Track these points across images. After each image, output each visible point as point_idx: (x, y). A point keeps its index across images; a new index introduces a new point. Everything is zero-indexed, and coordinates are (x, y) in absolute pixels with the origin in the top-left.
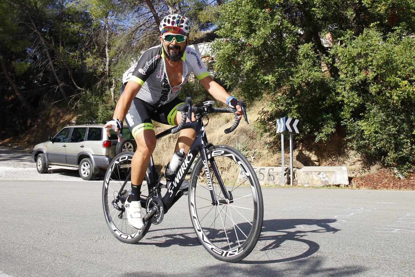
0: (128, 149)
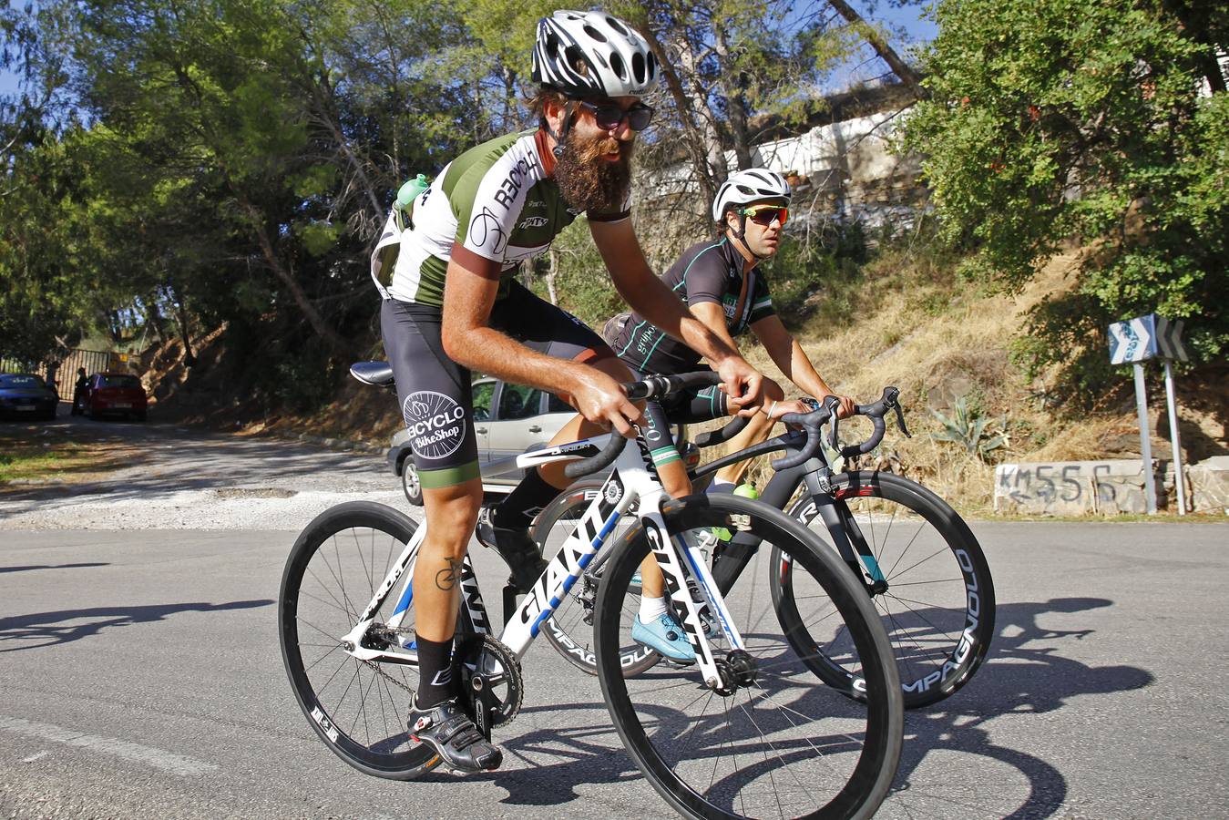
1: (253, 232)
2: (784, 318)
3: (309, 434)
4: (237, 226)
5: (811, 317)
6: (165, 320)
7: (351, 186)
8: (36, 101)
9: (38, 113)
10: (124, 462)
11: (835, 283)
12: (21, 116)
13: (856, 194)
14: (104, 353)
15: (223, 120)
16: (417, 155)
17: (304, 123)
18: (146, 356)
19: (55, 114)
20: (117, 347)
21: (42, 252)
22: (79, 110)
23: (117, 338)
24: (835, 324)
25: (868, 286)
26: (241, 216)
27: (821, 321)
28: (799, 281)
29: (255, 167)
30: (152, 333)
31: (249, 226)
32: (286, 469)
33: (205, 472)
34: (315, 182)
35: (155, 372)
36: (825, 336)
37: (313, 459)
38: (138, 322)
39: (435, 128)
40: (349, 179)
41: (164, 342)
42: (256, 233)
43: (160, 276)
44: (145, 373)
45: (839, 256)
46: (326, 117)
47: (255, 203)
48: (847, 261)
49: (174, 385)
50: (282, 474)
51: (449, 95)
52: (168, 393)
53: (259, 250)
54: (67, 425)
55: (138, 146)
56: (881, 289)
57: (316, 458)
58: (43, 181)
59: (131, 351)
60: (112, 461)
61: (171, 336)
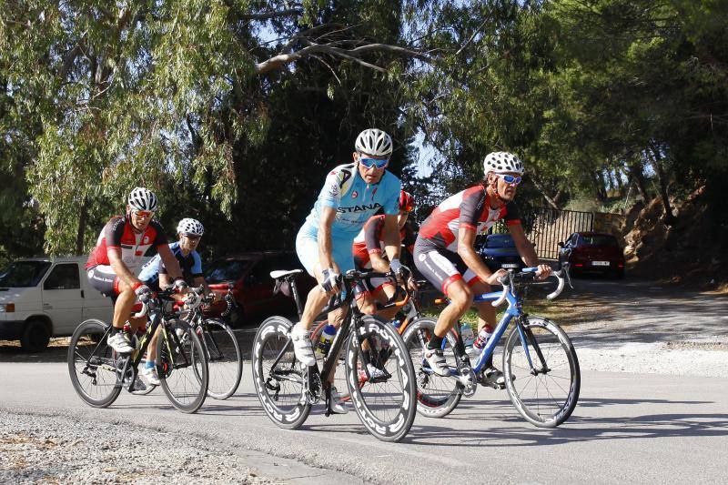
4: (700, 85)
14: (588, 213)
18: (630, 216)
20: (603, 207)
23: (603, 198)
35: (638, 231)
38: (623, 181)
41: (648, 202)
44: (629, 232)
61: (654, 196)
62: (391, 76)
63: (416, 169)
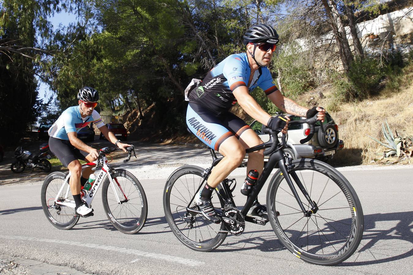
0: (330, 135)
1: (165, 68)
2: (372, 90)
3: (189, 143)
4: (159, 66)
5: (383, 89)
6: (131, 103)
7: (201, 49)
8: (83, 24)
9: (84, 28)
10: (122, 156)
11: (392, 76)
12: (78, 30)
13: (398, 40)
14: (109, 116)
15: (151, 27)
16: (225, 35)
17: (183, 26)
18: (125, 117)
19: (89, 28)
20: (114, 114)
21: (88, 80)
22: (98, 26)
23: (114, 110)
24: (393, 91)
25: (405, 76)
26: (160, 62)
27: (387, 91)
28: (377, 76)
29: (164, 43)
30: (126, 108)
31: (163, 66)
32: (182, 156)
33: (153, 158)
34: (188, 48)
35: (129, 122)
36: (389, 96)
37: (192, 152)
38: (121, 104)
39: (231, 25)
40: (200, 46)
41: (131, 111)
42: (166, 68)
43: (131, 86)
44: (125, 123)
45: (392, 65)
46: (190, 23)
47: (164, 57)
48: (396, 67)
49: (136, 127)
50: (181, 158)
51: (235, 12)
52: (134, 130)
53: (167, 75)
54: (99, 143)
55: (120, 38)
56: (410, 77)
57: (193, 152)
58: (86, 53)
59: (119, 115)
60: (117, 156)
61: (134, 108)
62: (36, 60)
63: (43, 100)
